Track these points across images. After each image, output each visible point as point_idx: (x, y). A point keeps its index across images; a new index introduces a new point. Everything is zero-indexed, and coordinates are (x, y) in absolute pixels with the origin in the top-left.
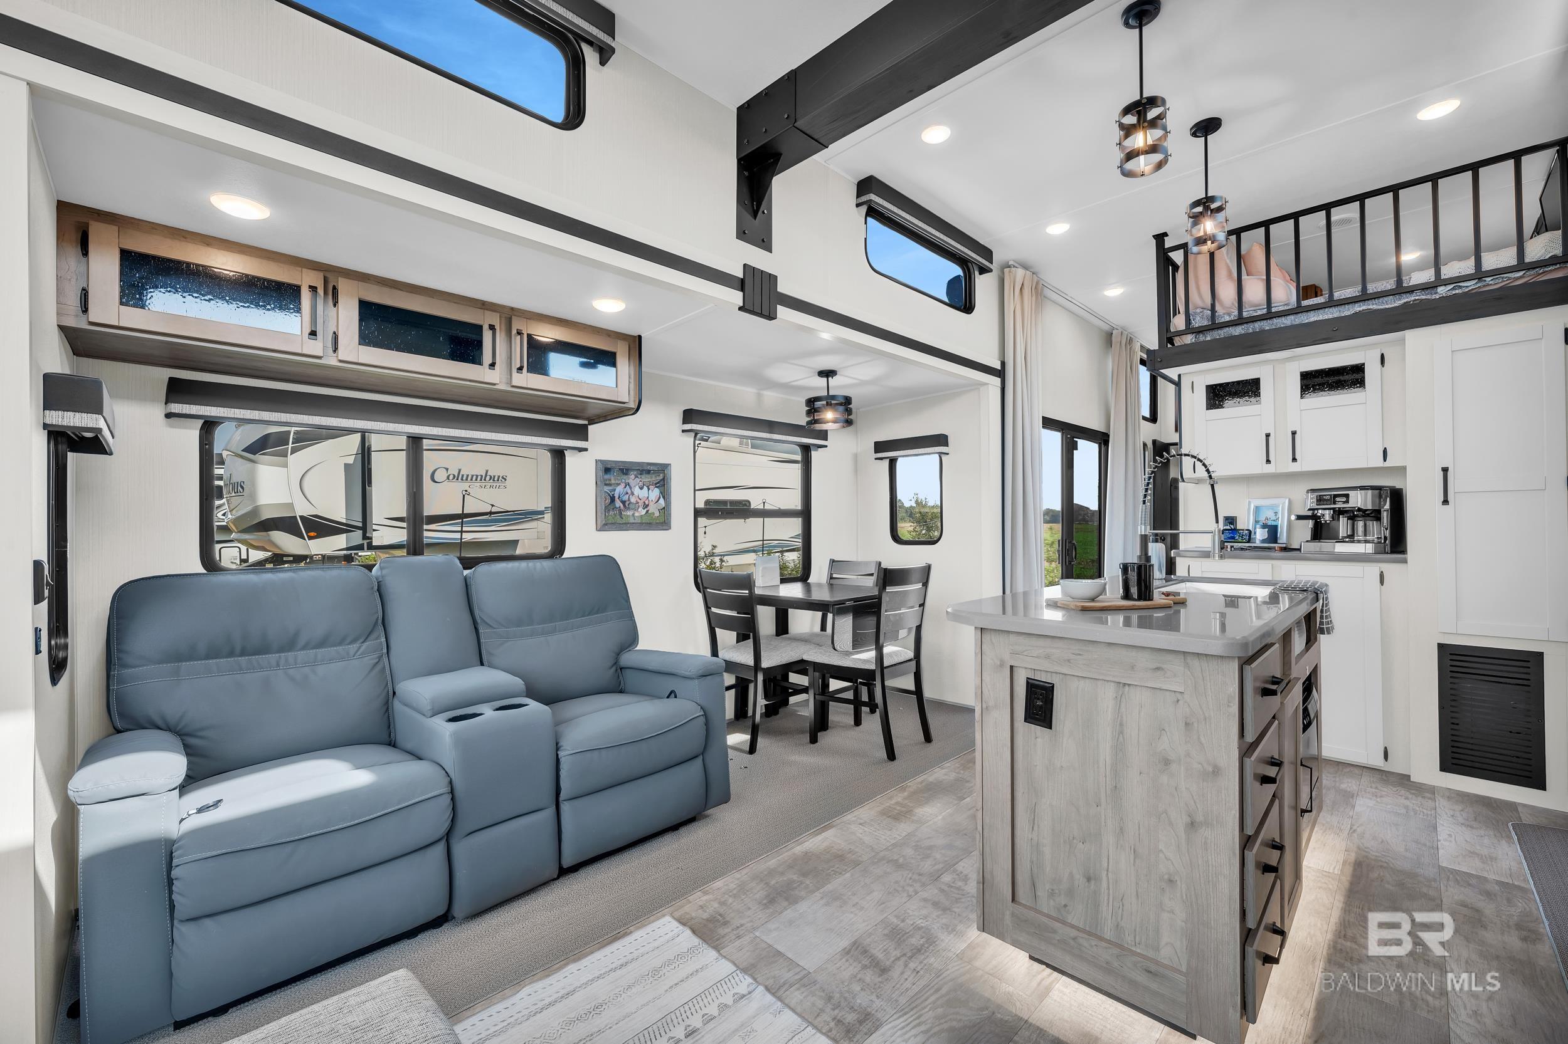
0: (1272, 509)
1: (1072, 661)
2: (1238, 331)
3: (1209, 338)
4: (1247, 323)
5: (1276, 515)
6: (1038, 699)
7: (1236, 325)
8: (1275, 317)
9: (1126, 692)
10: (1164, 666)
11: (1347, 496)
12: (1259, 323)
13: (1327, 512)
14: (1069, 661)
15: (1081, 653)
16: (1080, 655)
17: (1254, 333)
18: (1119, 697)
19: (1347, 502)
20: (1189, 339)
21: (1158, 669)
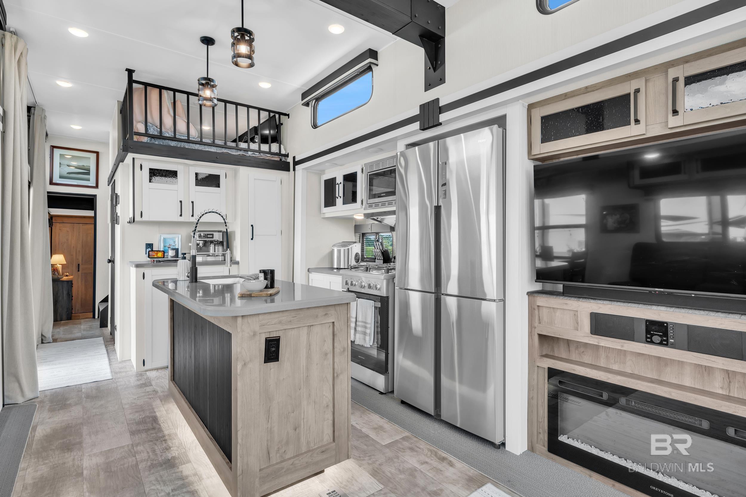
0: (173, 240)
1: (292, 321)
2: (173, 144)
3: (157, 143)
4: (178, 141)
5: (174, 243)
6: (273, 347)
7: (172, 140)
8: (191, 143)
9: (311, 329)
10: (328, 312)
11: (213, 235)
12: (183, 143)
13: (201, 242)
14: (290, 321)
15: (296, 316)
16: (295, 317)
17: (180, 148)
18: (309, 333)
19: (213, 237)
20: (145, 139)
21: (326, 314)
